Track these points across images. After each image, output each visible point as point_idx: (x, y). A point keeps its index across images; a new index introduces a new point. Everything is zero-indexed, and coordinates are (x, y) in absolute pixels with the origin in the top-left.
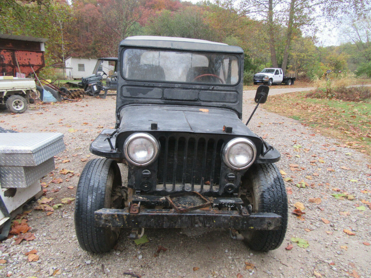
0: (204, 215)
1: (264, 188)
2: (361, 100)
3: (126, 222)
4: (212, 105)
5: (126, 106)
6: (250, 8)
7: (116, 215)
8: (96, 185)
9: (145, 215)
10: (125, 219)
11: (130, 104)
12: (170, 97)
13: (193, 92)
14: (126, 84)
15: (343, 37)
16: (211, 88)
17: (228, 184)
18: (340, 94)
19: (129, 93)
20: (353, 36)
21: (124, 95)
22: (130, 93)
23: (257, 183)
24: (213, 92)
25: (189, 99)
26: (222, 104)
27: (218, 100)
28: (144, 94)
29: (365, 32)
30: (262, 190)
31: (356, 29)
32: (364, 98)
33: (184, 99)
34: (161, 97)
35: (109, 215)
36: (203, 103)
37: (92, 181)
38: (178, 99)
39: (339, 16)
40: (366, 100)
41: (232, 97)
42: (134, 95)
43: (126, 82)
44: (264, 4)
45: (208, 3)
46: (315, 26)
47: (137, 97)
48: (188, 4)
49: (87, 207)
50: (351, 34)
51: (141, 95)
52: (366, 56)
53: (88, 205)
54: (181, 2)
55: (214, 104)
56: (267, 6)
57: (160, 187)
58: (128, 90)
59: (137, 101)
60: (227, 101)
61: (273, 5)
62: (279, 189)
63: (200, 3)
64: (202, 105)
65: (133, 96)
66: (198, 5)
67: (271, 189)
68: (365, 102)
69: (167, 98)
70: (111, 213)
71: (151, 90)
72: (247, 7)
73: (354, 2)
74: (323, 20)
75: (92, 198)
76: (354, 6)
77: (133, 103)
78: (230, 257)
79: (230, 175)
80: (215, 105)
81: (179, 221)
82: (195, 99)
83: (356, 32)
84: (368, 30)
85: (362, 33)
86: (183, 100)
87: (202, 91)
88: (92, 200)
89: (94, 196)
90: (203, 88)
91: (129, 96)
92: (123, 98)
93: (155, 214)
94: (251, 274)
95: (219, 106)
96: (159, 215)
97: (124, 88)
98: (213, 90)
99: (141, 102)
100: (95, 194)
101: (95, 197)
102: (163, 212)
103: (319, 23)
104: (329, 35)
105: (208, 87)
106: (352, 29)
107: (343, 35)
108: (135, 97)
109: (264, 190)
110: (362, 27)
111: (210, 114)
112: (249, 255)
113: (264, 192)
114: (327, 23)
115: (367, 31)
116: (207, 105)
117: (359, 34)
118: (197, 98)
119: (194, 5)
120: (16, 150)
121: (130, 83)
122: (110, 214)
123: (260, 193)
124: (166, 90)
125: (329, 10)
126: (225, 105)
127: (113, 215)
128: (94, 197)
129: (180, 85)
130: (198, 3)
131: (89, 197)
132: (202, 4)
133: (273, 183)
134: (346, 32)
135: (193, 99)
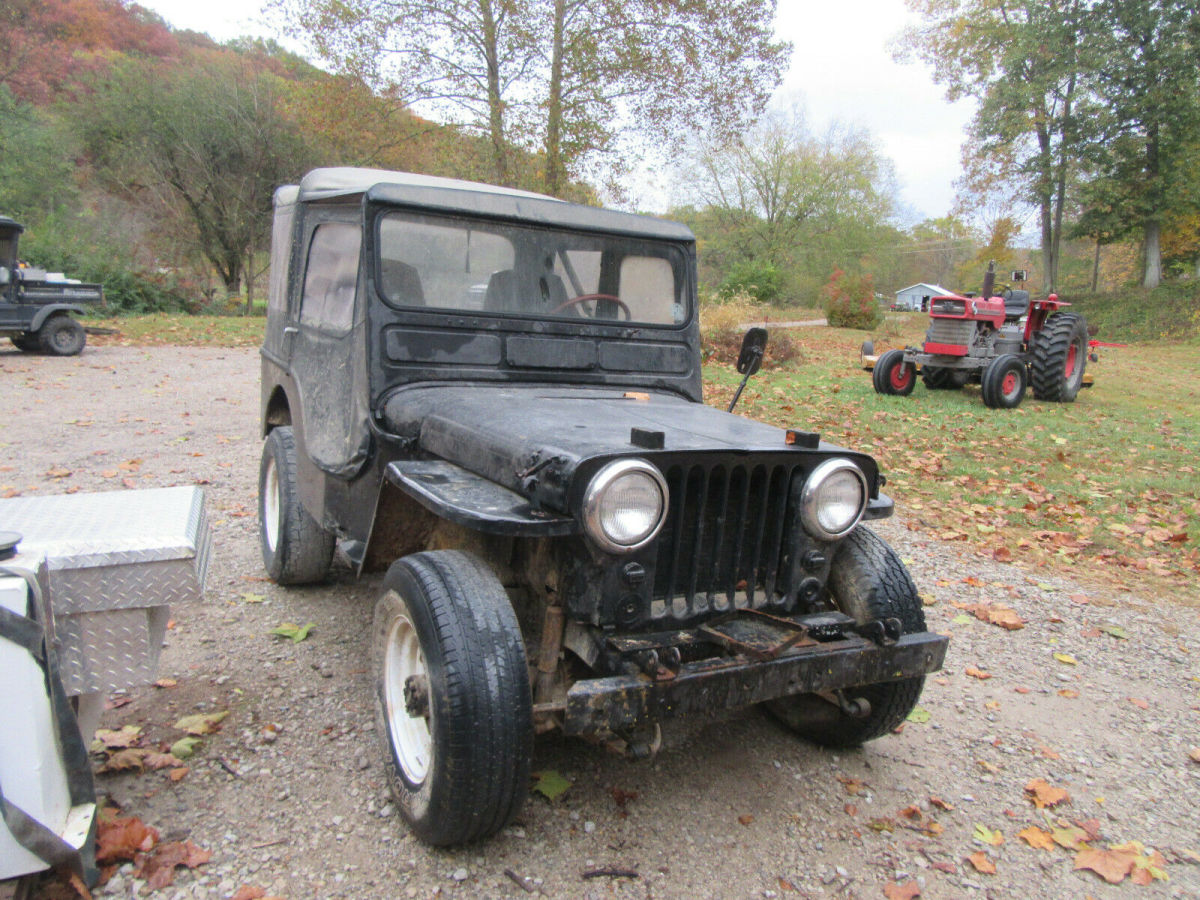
0: (811, 659)
1: (874, 581)
2: (778, 366)
3: (646, 709)
4: (631, 382)
5: (400, 389)
6: (432, 84)
7: (624, 694)
8: (495, 628)
9: (690, 681)
10: (644, 699)
11: (409, 382)
12: (522, 360)
13: (584, 345)
14: (395, 320)
15: (681, 190)
16: (625, 335)
17: (805, 581)
18: (726, 350)
19: (404, 349)
20: (707, 190)
21: (391, 356)
22: (409, 349)
23: (850, 572)
24: (631, 344)
25: (574, 364)
26: (654, 377)
27: (643, 366)
28: (451, 350)
29: (735, 181)
30: (869, 587)
31: (713, 170)
32: (783, 360)
33: (563, 365)
34: (497, 360)
35: (605, 696)
36: (609, 377)
37: (478, 616)
38: (547, 365)
39: (677, 133)
40: (787, 364)
41: (678, 359)
42: (421, 356)
43: (396, 314)
44: (473, 76)
45: (270, 46)
46: (620, 155)
47: (429, 360)
48: (200, 41)
49: (489, 692)
50: (701, 183)
51: (441, 355)
52: (742, 245)
53: (491, 688)
54: (172, 30)
55: (636, 378)
56: (485, 83)
57: (657, 609)
58: (403, 339)
59: (431, 372)
60: (666, 370)
61: (501, 82)
62: (902, 579)
63: (240, 42)
64: (608, 381)
65: (419, 359)
66: (234, 48)
67: (887, 581)
68: (787, 370)
69: (517, 364)
70: (609, 688)
71: (470, 339)
72: (425, 78)
73: (711, 101)
74: (638, 140)
75: (496, 664)
76: (712, 111)
77: (421, 380)
78: (798, 777)
79: (814, 556)
80: (639, 382)
81: (761, 682)
82: (590, 364)
83: (712, 179)
84: (742, 175)
85: (728, 182)
86: (558, 369)
87: (603, 343)
88: (498, 671)
89: (499, 659)
90: (605, 333)
91: (406, 357)
92: (388, 365)
93: (709, 673)
94: (868, 800)
95: (648, 383)
96: (720, 674)
97: (389, 332)
98: (629, 339)
99: (441, 376)
100: (500, 652)
101: (505, 660)
102: (727, 664)
103: (628, 148)
104: (650, 183)
105: (619, 329)
106: (703, 171)
107: (683, 185)
108: (423, 360)
109: (875, 586)
110: (726, 167)
111: (655, 405)
112: (833, 761)
113: (875, 590)
114: (648, 151)
115: (739, 180)
116: (620, 381)
117: (723, 186)
118: (592, 360)
119: (223, 48)
120: (129, 553)
121: (406, 318)
122: (608, 693)
123: (866, 595)
124: (510, 339)
125: (654, 114)
126: (661, 381)
127: (616, 694)
128: (501, 662)
129: (546, 325)
130: (235, 42)
131: (489, 664)
132: (250, 48)
133: (887, 566)
134: (691, 177)
135: (584, 364)
